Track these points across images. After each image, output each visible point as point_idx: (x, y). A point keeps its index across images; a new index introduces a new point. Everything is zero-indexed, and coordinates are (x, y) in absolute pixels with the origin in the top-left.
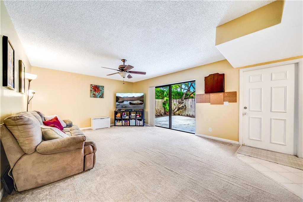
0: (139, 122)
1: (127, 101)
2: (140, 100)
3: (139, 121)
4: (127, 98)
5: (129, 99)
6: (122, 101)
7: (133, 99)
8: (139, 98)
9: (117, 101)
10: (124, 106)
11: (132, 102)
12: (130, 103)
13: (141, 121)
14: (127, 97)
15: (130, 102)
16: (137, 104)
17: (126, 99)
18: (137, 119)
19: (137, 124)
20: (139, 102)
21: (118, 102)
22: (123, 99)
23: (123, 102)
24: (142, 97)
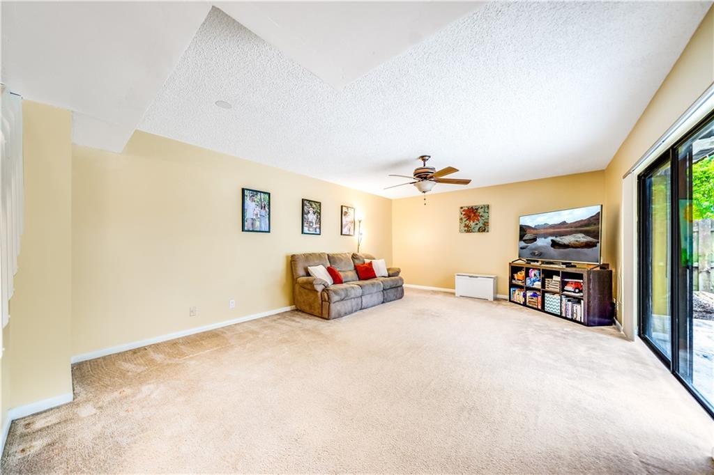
0: (572, 307)
1: (545, 236)
2: (587, 233)
3: (570, 303)
4: (544, 229)
5: (552, 230)
6: (531, 238)
7: (564, 229)
8: (581, 226)
9: (521, 238)
10: (537, 253)
11: (558, 239)
12: (554, 244)
13: (579, 306)
14: (546, 226)
15: (554, 238)
16: (573, 247)
17: (542, 231)
18: (567, 296)
19: (563, 310)
20: (582, 238)
21: (525, 241)
22: (535, 232)
23: (535, 240)
24: (596, 219)
